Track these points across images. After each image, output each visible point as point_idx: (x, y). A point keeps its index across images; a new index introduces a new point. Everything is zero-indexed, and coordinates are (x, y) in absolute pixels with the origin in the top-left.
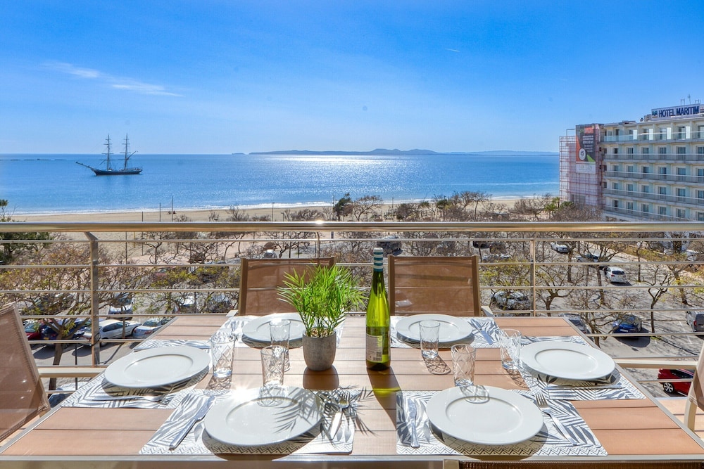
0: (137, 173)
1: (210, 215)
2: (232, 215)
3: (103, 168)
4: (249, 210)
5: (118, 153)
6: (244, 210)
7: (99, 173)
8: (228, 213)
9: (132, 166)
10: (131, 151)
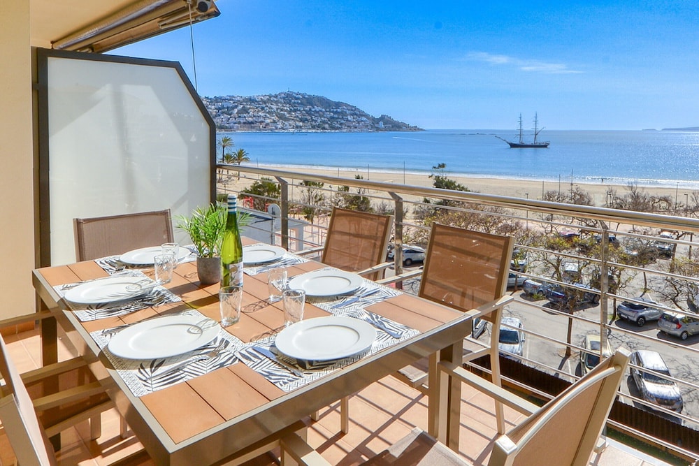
0: (545, 146)
1: (607, 189)
2: (630, 192)
3: (516, 141)
4: (647, 188)
5: (530, 129)
6: (643, 188)
7: (513, 146)
8: (626, 189)
9: (541, 140)
10: (539, 128)
